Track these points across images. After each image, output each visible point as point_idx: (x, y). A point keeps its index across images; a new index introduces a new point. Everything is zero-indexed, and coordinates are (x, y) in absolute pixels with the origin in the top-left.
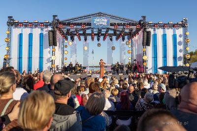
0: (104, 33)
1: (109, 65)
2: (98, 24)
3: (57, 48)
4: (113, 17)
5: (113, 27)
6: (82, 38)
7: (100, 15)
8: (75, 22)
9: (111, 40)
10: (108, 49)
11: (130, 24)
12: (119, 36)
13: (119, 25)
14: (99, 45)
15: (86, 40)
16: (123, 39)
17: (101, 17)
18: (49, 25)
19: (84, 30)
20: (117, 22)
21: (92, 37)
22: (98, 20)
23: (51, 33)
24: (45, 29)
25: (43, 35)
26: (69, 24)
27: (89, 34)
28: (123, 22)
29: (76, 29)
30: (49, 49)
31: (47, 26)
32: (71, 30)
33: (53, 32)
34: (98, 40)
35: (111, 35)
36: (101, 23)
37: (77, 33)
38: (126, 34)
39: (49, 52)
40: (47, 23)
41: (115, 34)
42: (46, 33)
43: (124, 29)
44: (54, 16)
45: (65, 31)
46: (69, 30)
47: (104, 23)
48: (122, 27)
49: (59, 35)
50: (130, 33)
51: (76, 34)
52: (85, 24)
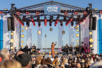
0: (56, 19)
1: (59, 47)
2: (50, 11)
3: (15, 32)
4: (63, 5)
5: (63, 14)
6: (37, 23)
7: (52, 3)
8: (30, 9)
9: (62, 25)
10: (59, 33)
11: (78, 11)
12: (69, 22)
13: (68, 12)
14: (51, 29)
15: (39, 25)
16: (72, 24)
17: (53, 5)
18: (8, 12)
19: (38, 17)
20: (66, 9)
21: (45, 23)
22: (50, 8)
23: (10, 20)
24: (5, 16)
25: (3, 21)
26: (25, 12)
27: (42, 20)
28: (72, 10)
29: (31, 16)
30: (8, 34)
31: (6, 14)
32: (27, 17)
33: (12, 19)
34: (50, 25)
35: (61, 21)
36: (53, 10)
37: (32, 19)
38: (74, 20)
39: (8, 36)
40: (6, 11)
41: (65, 20)
42: (5, 19)
43: (73, 15)
44: (13, 5)
45: (21, 17)
46: (25, 17)
47: (55, 11)
48: (71, 14)
49: (16, 22)
50: (78, 18)
51: (31, 21)
52: (38, 11)
